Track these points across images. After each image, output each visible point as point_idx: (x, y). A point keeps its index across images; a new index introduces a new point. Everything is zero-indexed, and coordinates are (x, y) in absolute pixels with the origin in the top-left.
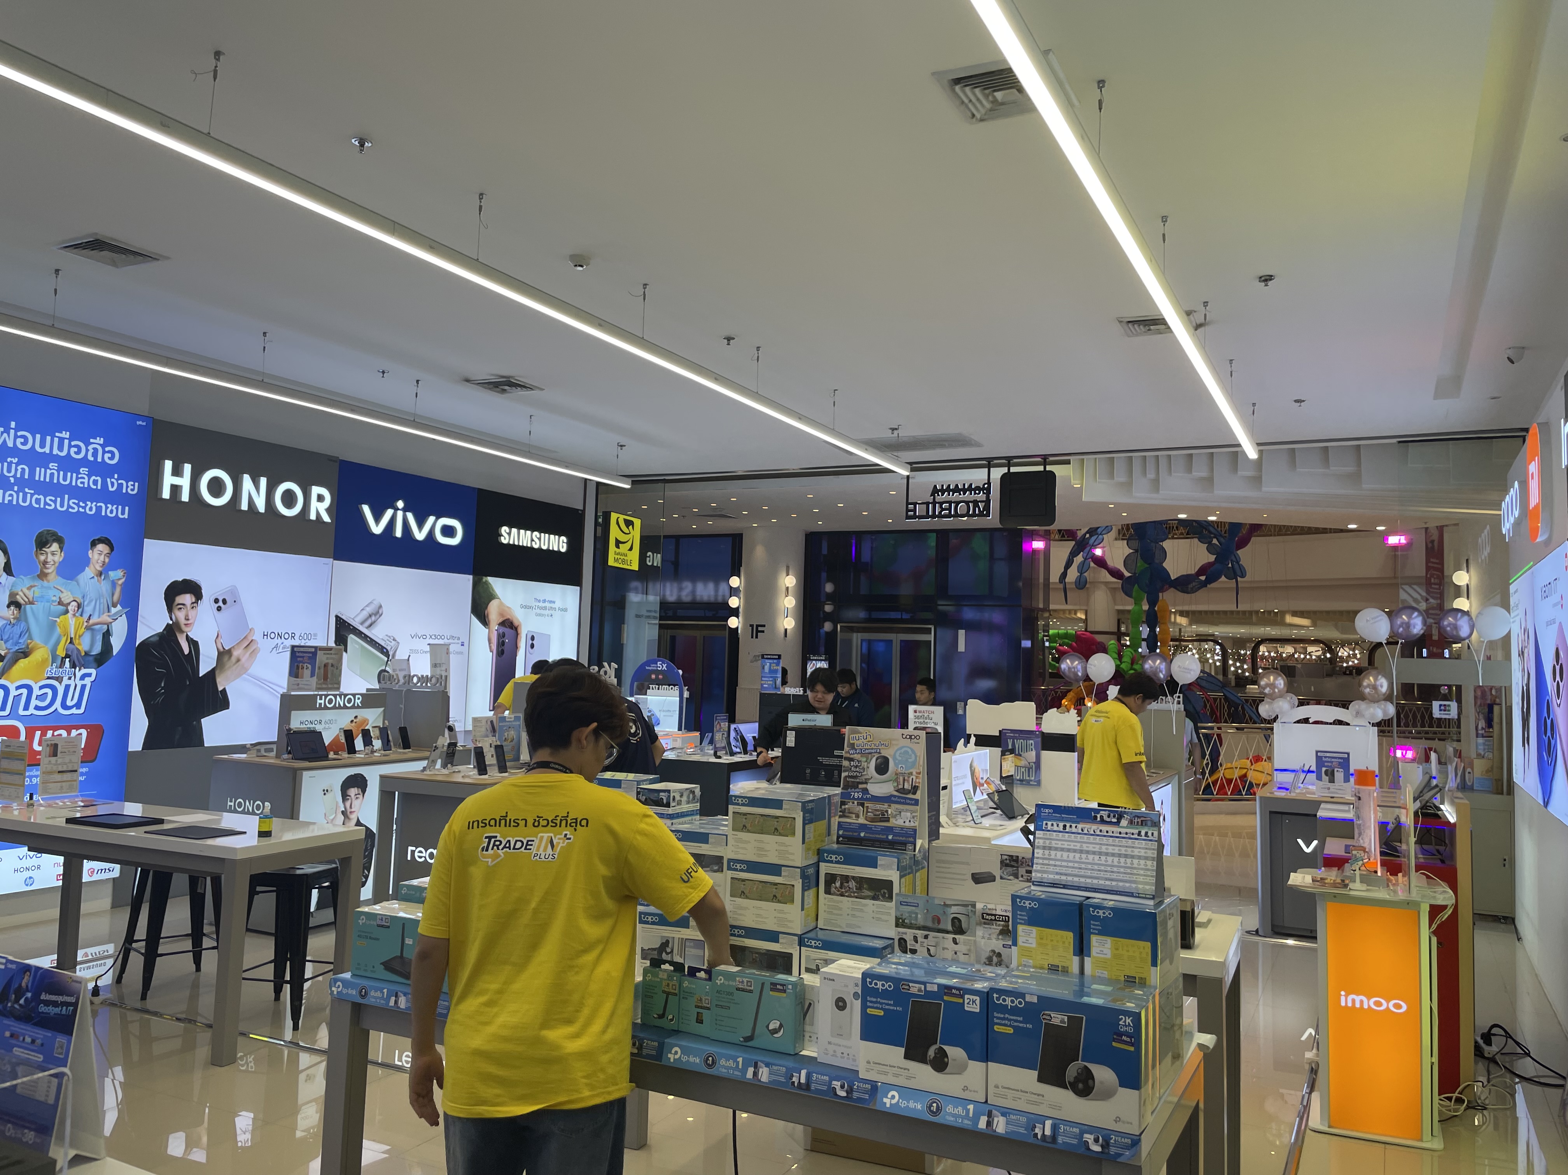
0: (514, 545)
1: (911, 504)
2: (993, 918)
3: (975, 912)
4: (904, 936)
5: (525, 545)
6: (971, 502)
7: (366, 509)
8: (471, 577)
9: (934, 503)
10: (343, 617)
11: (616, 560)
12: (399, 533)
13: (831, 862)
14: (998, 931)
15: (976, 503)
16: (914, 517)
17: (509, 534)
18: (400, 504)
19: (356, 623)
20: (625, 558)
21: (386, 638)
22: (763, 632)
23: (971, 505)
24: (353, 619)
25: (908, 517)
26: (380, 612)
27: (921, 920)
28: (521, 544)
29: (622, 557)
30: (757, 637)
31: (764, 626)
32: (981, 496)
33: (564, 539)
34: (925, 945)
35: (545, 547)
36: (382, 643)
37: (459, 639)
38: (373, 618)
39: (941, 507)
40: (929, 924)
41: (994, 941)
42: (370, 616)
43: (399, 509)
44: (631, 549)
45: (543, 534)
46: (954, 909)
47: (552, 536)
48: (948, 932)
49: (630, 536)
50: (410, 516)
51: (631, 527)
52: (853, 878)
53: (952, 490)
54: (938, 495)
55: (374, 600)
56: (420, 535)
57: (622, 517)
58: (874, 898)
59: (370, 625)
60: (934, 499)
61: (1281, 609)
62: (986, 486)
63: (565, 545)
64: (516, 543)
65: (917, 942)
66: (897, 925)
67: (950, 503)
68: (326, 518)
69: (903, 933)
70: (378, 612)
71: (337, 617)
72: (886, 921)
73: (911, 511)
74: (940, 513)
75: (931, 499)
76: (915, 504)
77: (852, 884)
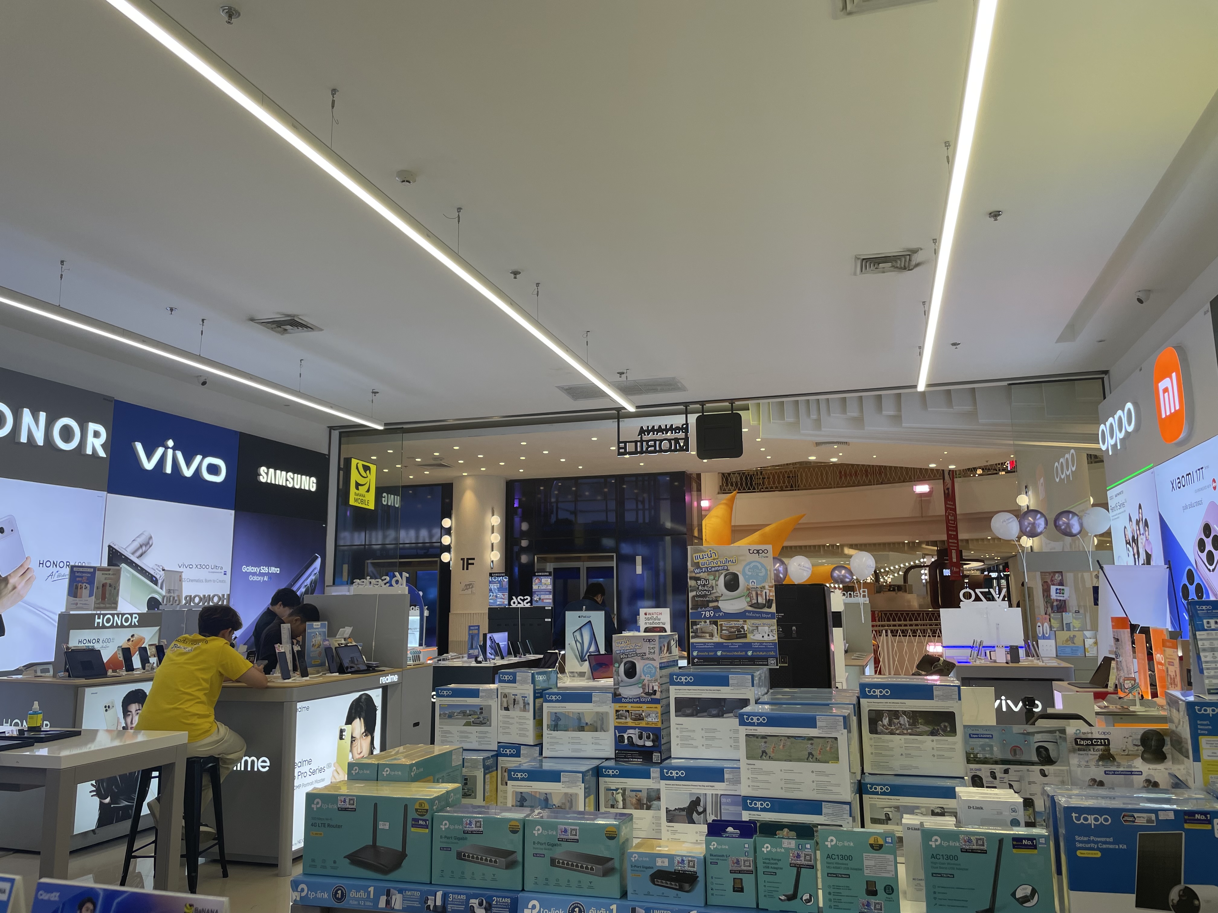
0: (271, 484)
1: (622, 442)
2: (1089, 742)
3: (1065, 739)
4: (978, 773)
5: (281, 484)
6: (672, 439)
7: (139, 447)
8: (233, 512)
9: (642, 441)
10: (115, 547)
11: (356, 500)
12: (168, 470)
13: (876, 697)
14: (1097, 757)
15: (677, 440)
16: (625, 453)
17: (267, 474)
18: (170, 443)
19: (127, 553)
20: (364, 498)
21: (156, 567)
22: (473, 564)
23: (673, 442)
24: (125, 549)
25: (620, 454)
26: (150, 543)
27: (997, 753)
28: (277, 483)
29: (361, 498)
30: (467, 569)
31: (473, 559)
32: (681, 435)
33: (313, 479)
34: (1006, 780)
35: (297, 487)
36: (152, 572)
37: (222, 568)
38: (144, 548)
39: (647, 444)
40: (1010, 757)
41: (1093, 768)
42: (141, 546)
43: (169, 448)
44: (368, 491)
45: (296, 475)
46: (1038, 737)
47: (304, 477)
48: (1033, 764)
49: (367, 479)
50: (179, 455)
51: (368, 472)
52: (904, 712)
53: (656, 430)
54: (645, 435)
55: (144, 531)
56: (188, 472)
57: (361, 463)
58: (933, 733)
59: (141, 555)
60: (641, 438)
61: (843, 543)
62: (684, 426)
63: (315, 485)
64: (273, 482)
65: (995, 778)
66: (969, 761)
67: (655, 441)
68: (102, 454)
69: (976, 770)
70: (148, 543)
71: (110, 547)
72: (950, 758)
73: (622, 448)
74: (647, 449)
75: (639, 438)
76: (625, 443)
77: (904, 720)
